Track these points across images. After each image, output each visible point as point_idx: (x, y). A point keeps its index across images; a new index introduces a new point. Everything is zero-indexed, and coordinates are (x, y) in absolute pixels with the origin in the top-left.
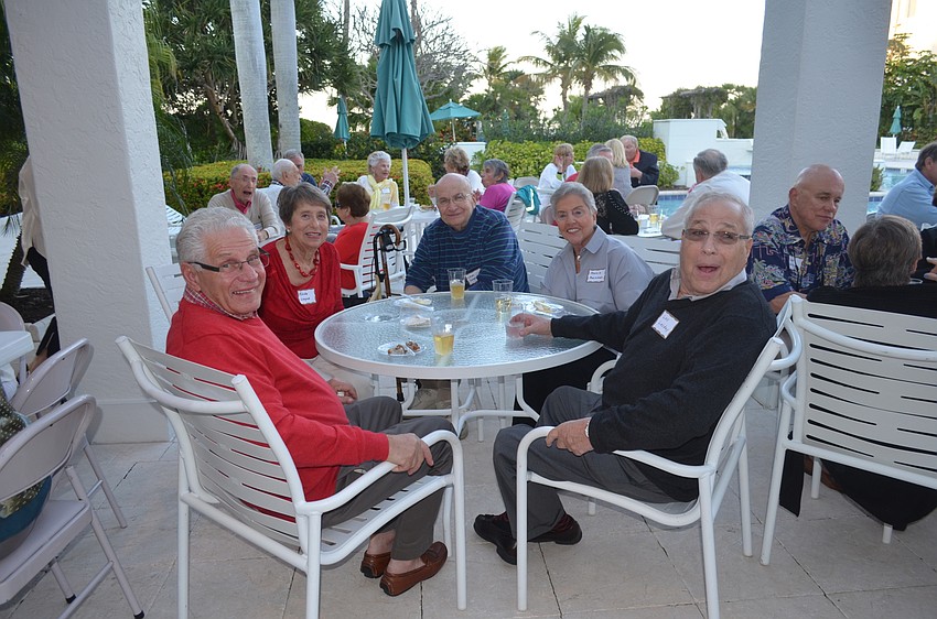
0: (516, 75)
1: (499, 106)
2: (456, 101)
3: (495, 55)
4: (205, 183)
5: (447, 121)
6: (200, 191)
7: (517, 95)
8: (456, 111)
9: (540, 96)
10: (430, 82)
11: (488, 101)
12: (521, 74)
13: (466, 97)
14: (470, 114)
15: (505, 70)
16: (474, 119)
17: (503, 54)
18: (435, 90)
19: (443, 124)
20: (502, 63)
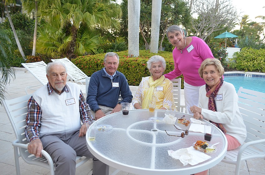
0: (253, 24)
1: (244, 35)
2: (228, 31)
3: (245, 18)
4: (99, 62)
5: (224, 39)
6: (97, 65)
7: (253, 31)
8: (228, 35)
9: (262, 31)
10: (219, 24)
11: (240, 32)
12: (255, 23)
13: (232, 30)
14: (233, 36)
15: (248, 23)
16: (234, 38)
17: (248, 17)
18: (221, 27)
19: (222, 40)
20: (247, 20)
